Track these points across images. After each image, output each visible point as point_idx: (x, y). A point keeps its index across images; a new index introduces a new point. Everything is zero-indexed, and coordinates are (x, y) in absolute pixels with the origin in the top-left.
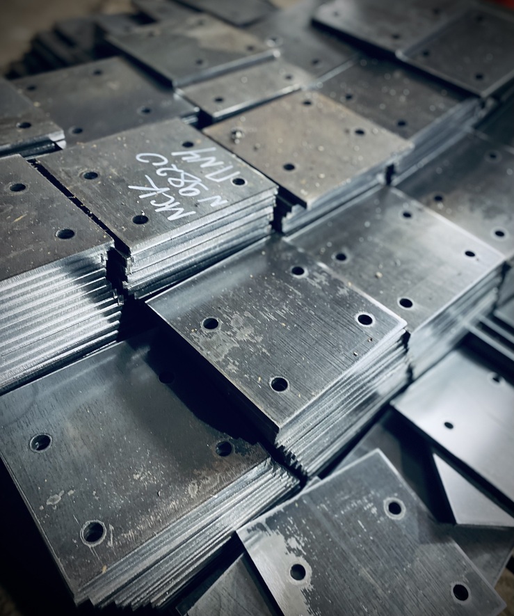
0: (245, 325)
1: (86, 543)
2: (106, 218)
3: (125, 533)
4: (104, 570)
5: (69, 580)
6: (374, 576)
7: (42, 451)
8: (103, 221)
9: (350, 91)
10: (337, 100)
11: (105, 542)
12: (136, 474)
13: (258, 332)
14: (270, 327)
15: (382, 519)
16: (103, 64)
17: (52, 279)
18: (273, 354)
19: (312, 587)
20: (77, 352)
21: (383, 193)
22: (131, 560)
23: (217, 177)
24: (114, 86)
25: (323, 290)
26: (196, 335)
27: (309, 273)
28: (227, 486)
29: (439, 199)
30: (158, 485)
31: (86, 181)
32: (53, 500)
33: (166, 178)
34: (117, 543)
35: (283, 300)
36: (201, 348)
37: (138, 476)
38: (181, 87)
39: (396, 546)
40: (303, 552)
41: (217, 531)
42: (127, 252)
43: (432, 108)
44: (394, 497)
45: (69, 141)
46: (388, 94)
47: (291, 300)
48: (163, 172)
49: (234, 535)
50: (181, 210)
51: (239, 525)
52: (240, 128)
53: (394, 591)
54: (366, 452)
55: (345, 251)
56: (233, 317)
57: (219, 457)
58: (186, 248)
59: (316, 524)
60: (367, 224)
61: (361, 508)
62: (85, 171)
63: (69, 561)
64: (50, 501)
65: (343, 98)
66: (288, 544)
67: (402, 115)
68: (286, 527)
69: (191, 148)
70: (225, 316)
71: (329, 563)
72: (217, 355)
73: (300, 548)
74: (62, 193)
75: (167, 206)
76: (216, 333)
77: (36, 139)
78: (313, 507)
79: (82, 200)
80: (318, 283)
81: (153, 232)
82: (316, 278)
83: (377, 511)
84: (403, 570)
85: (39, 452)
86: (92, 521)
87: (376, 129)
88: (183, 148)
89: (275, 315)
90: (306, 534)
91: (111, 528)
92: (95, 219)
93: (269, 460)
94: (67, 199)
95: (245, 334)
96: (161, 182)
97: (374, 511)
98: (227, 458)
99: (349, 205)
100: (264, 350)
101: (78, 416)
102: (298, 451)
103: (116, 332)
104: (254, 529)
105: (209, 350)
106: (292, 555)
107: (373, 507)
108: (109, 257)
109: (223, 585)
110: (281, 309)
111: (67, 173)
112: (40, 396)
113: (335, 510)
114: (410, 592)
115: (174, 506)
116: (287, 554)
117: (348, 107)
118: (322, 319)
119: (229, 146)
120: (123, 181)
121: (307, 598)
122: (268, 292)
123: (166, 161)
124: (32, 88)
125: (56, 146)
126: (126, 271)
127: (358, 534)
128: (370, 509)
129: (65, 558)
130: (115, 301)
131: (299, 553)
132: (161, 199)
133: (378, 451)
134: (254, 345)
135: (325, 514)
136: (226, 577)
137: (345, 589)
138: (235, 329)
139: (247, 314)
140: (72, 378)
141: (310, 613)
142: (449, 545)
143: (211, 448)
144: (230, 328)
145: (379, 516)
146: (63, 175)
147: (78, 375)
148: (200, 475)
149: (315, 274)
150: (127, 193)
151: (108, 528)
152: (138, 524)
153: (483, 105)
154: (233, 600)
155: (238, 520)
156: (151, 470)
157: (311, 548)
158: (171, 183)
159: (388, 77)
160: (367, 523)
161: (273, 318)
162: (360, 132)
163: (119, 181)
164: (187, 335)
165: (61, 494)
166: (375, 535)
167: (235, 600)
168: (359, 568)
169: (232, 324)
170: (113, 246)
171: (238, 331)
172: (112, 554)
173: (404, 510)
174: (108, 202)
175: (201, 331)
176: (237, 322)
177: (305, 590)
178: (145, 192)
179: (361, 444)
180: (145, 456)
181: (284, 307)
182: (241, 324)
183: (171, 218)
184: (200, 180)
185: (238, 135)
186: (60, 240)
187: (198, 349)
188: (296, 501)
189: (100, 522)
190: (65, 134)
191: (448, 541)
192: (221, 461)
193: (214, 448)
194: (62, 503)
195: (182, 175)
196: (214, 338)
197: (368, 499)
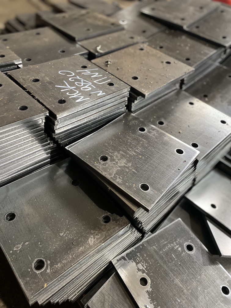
0: (121, 158)
1: (35, 271)
2: (44, 100)
3: (56, 265)
4: (45, 286)
5: (27, 292)
6: (182, 283)
7: (11, 221)
8: (42, 102)
9: (161, 45)
10: (155, 48)
11: (46, 270)
12: (61, 233)
13: (129, 161)
14: (134, 158)
15: (184, 253)
16: (40, 30)
17: (16, 131)
18: (138, 172)
19: (151, 289)
20: (29, 170)
21: (178, 93)
22: (59, 279)
23: (99, 82)
24: (46, 40)
25: (156, 138)
26: (98, 165)
27: (148, 130)
28: (109, 239)
29: (205, 96)
30: (73, 239)
31: (33, 83)
32: (17, 248)
33: (74, 82)
34: (52, 271)
35: (138, 144)
36: (101, 171)
37: (62, 234)
38: (79, 41)
39: (192, 267)
40: (146, 271)
41: (103, 262)
42: (55, 117)
43: (202, 52)
44: (189, 242)
45: (24, 65)
46: (180, 46)
47: (141, 144)
48: (72, 79)
49: (111, 263)
50: (82, 97)
51: (113, 258)
52: (109, 60)
53: (192, 290)
54: (173, 220)
55: (163, 120)
56: (115, 154)
57: (104, 223)
58: (85, 117)
59: (151, 256)
60: (173, 107)
61: (173, 248)
62: (33, 78)
63: (26, 281)
64: (16, 248)
65: (158, 48)
66: (138, 267)
67: (188, 56)
68: (136, 258)
69: (86, 69)
70: (110, 154)
71: (159, 277)
72: (110, 174)
73: (144, 269)
74: (21, 89)
75: (75, 96)
76: (108, 163)
77: (8, 63)
78: (149, 248)
79: (32, 92)
80: (153, 135)
81: (69, 107)
82: (152, 133)
83: (181, 249)
84: (196, 280)
85: (10, 222)
86: (38, 259)
87: (176, 61)
88: (82, 68)
89: (135, 152)
90: (147, 262)
91: (49, 262)
92: (38, 101)
93: (129, 225)
94: (24, 91)
95: (122, 163)
96: (72, 84)
97: (180, 249)
98: (108, 224)
99: (163, 98)
100: (133, 170)
101: (31, 202)
102: (143, 220)
103: (49, 160)
104: (120, 259)
105: (106, 172)
106: (140, 273)
107: (179, 247)
108: (46, 120)
109: (105, 289)
110: (137, 149)
111: (23, 79)
112: (10, 192)
113: (160, 249)
114: (200, 291)
115: (82, 250)
116: (137, 272)
117: (161, 51)
118: (158, 153)
119: (105, 68)
120: (52, 83)
121: (149, 295)
122: (129, 141)
123: (74, 74)
124: (5, 40)
125: (18, 66)
126: (55, 128)
127: (172, 261)
128: (178, 248)
129: (24, 279)
130: (49, 144)
131: (143, 272)
132: (72, 92)
133: (180, 219)
134: (128, 168)
135: (155, 251)
136: (107, 285)
137: (168, 290)
138: (117, 161)
139: (121, 152)
140: (27, 183)
141: (151, 303)
142: (217, 266)
143: (100, 219)
144: (114, 160)
145: (182, 252)
146: (21, 80)
147: (30, 182)
148: (95, 233)
149: (151, 131)
150: (55, 89)
151: (47, 262)
152: (63, 260)
153: (225, 52)
154: (111, 297)
155: (112, 256)
156: (69, 231)
157: (149, 269)
158: (77, 85)
159: (179, 38)
160: (177, 256)
161: (134, 154)
162: (168, 63)
163: (50, 83)
164: (93, 165)
165: (21, 245)
166: (181, 262)
167: (112, 297)
168: (174, 279)
169: (115, 158)
170: (48, 114)
171: (118, 161)
172: (49, 277)
173: (194, 249)
174: (45, 93)
175: (100, 163)
176: (117, 156)
177: (147, 291)
178: (64, 89)
179: (170, 216)
180: (66, 223)
181: (139, 148)
182: (119, 158)
183: (77, 101)
184: (91, 83)
185: (109, 63)
186: (20, 111)
187: (100, 172)
188: (141, 245)
189: (42, 259)
190: (22, 61)
191: (217, 264)
192: (105, 225)
193: (101, 219)
194: (22, 249)
195: (82, 81)
196: (107, 165)
197: (176, 243)
